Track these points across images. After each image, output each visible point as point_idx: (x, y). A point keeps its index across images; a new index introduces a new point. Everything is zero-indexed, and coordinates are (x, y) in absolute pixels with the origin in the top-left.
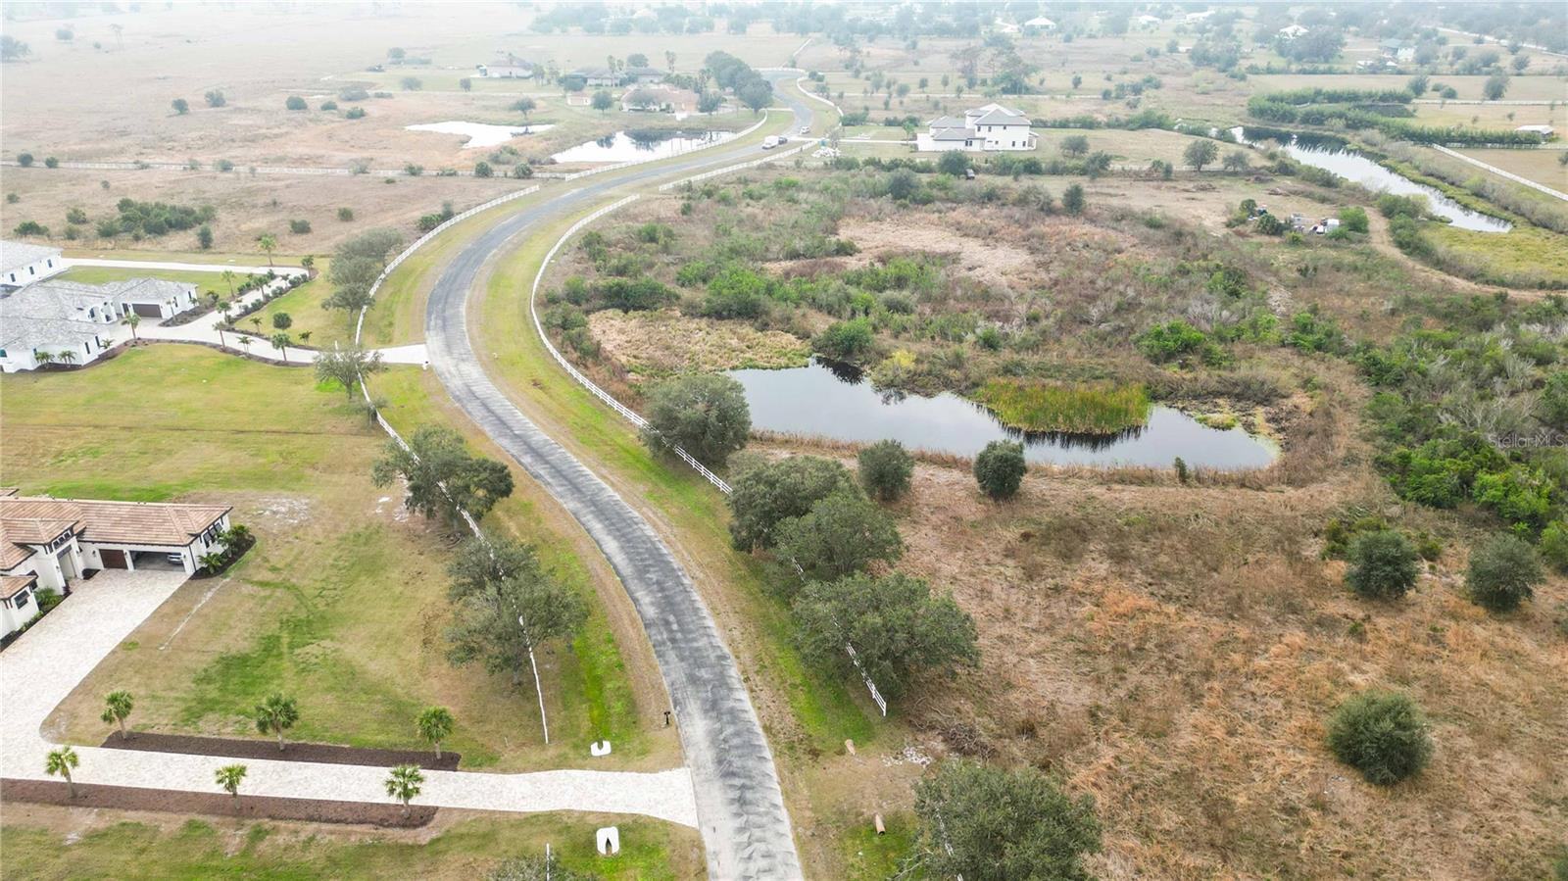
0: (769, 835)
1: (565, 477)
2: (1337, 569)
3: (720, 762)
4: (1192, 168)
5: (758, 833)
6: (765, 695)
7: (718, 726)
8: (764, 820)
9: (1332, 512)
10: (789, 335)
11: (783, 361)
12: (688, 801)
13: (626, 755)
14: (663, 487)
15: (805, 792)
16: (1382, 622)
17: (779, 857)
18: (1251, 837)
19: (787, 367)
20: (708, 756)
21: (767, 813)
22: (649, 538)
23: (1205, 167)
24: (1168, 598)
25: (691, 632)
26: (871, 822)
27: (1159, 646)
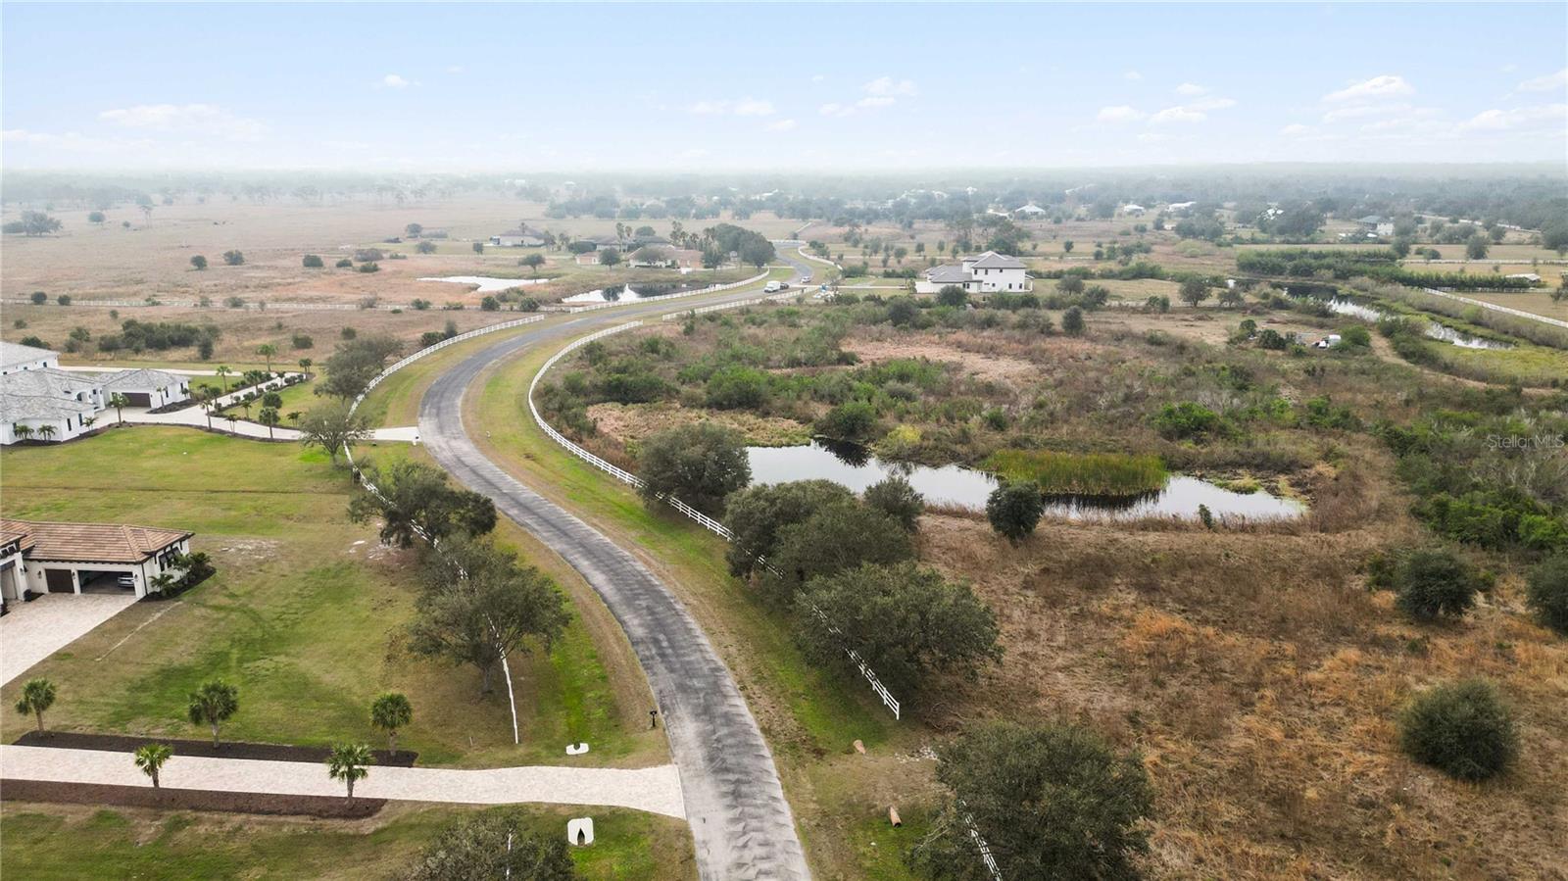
0: (767, 825)
1: (553, 526)
2: (1386, 598)
3: (712, 760)
4: (1189, 304)
5: (754, 823)
6: (764, 702)
7: (710, 727)
8: (762, 811)
9: (1370, 552)
10: (791, 421)
11: (785, 440)
12: (674, 792)
13: (606, 754)
14: (657, 534)
15: (809, 786)
16: (1443, 643)
17: (779, 846)
18: (1327, 829)
19: (789, 445)
20: (699, 754)
21: (765, 806)
22: (639, 572)
23: (1201, 303)
24: (1205, 622)
25: (682, 648)
26: (886, 814)
27: (1200, 661)
